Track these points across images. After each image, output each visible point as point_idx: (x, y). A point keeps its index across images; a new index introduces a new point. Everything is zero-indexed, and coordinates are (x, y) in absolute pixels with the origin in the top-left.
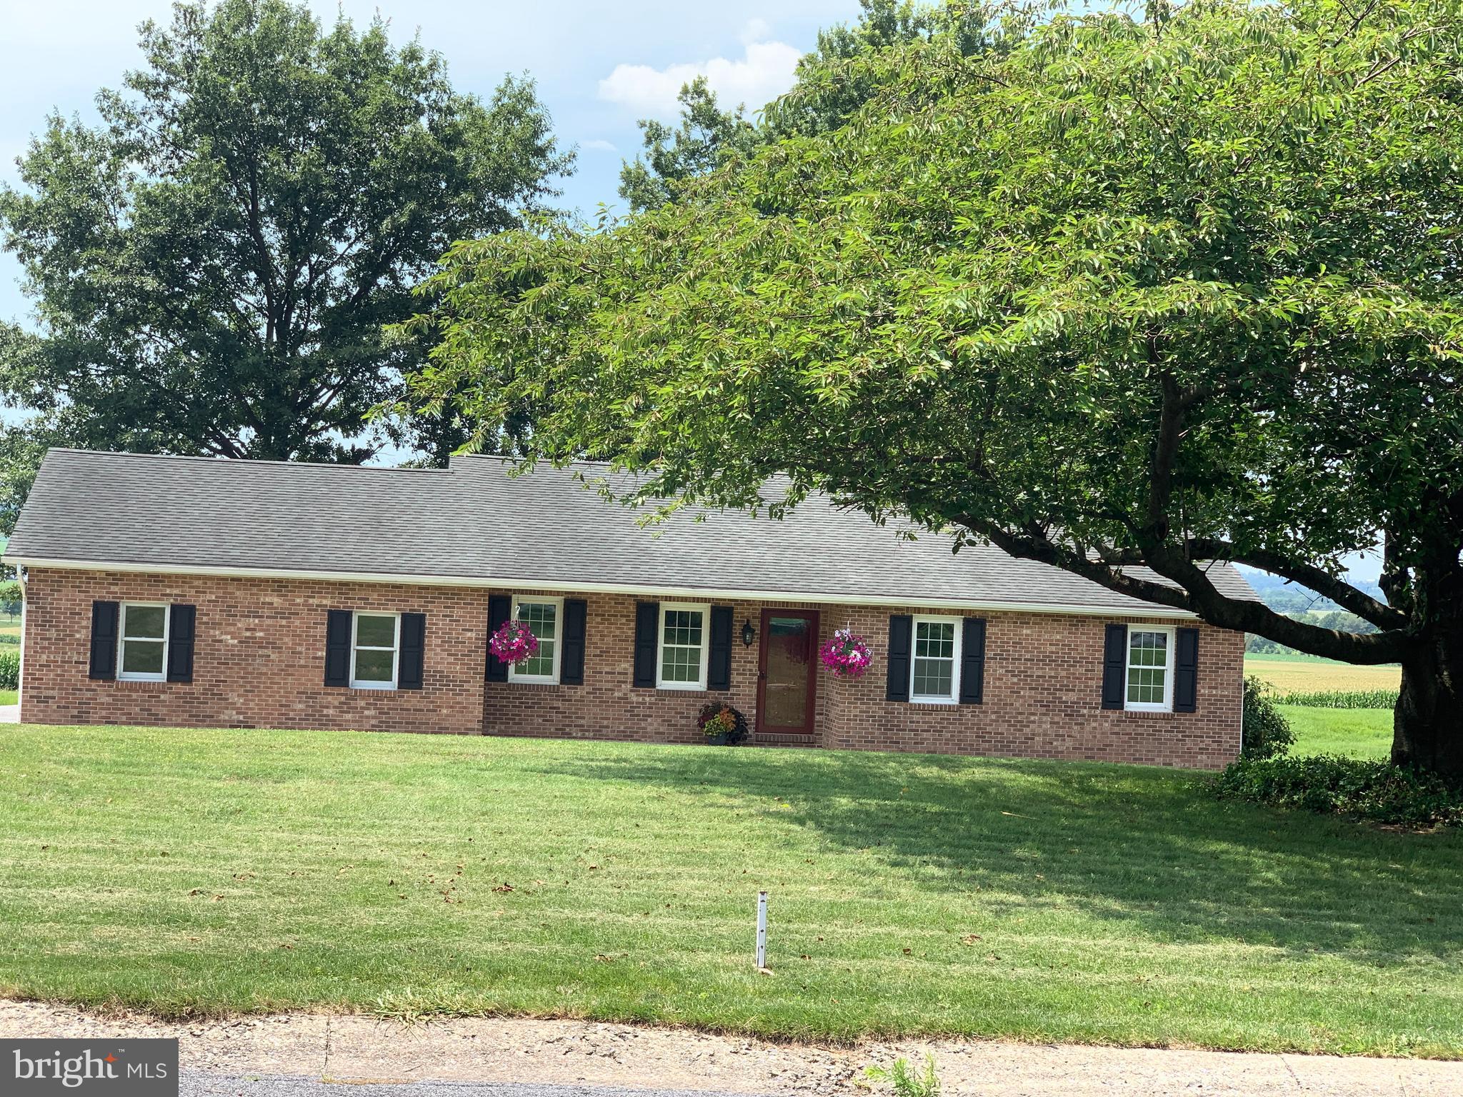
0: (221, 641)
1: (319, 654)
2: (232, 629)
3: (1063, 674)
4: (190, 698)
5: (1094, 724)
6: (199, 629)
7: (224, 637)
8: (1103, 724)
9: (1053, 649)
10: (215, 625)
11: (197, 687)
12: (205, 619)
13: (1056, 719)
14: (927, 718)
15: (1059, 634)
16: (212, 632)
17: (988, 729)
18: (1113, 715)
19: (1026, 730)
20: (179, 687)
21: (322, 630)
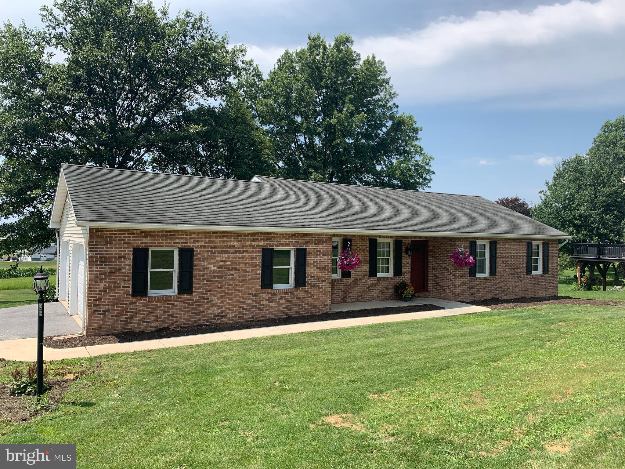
0: (207, 268)
1: (258, 272)
2: (213, 261)
3: (517, 262)
4: (191, 303)
5: (525, 281)
6: (196, 262)
7: (209, 266)
8: (526, 280)
9: (514, 252)
10: (205, 259)
11: (195, 296)
12: (199, 256)
13: (515, 280)
14: (481, 283)
15: (515, 247)
16: (203, 263)
17: (498, 285)
18: (529, 276)
19: (508, 285)
20: (185, 297)
21: (259, 259)
